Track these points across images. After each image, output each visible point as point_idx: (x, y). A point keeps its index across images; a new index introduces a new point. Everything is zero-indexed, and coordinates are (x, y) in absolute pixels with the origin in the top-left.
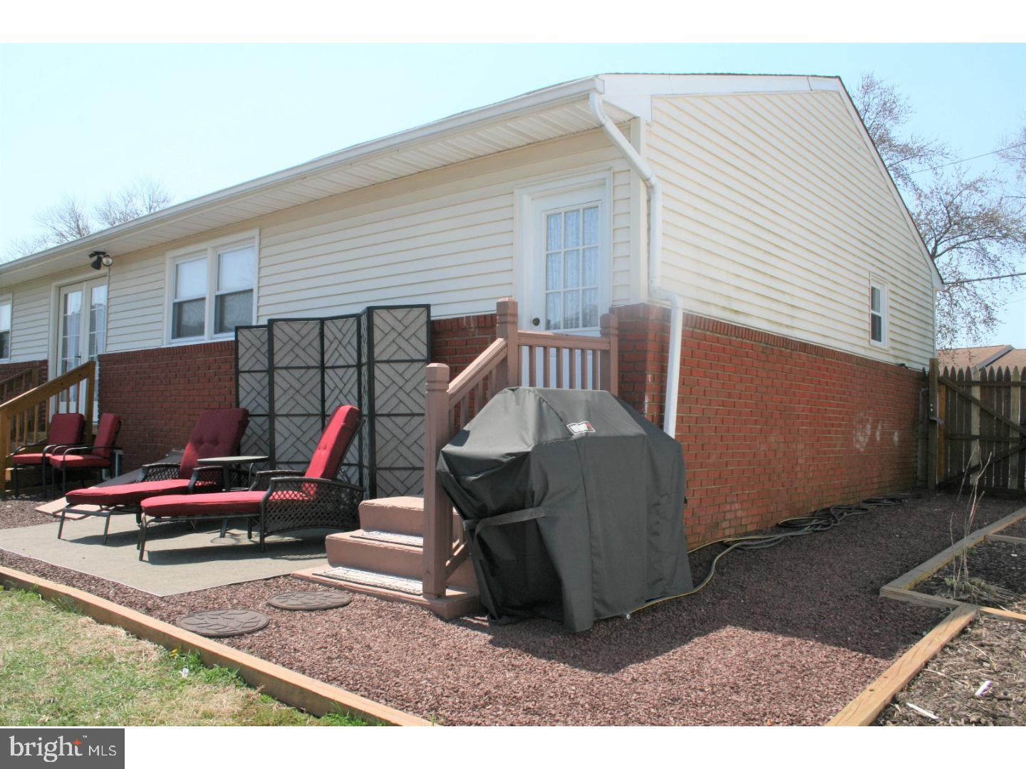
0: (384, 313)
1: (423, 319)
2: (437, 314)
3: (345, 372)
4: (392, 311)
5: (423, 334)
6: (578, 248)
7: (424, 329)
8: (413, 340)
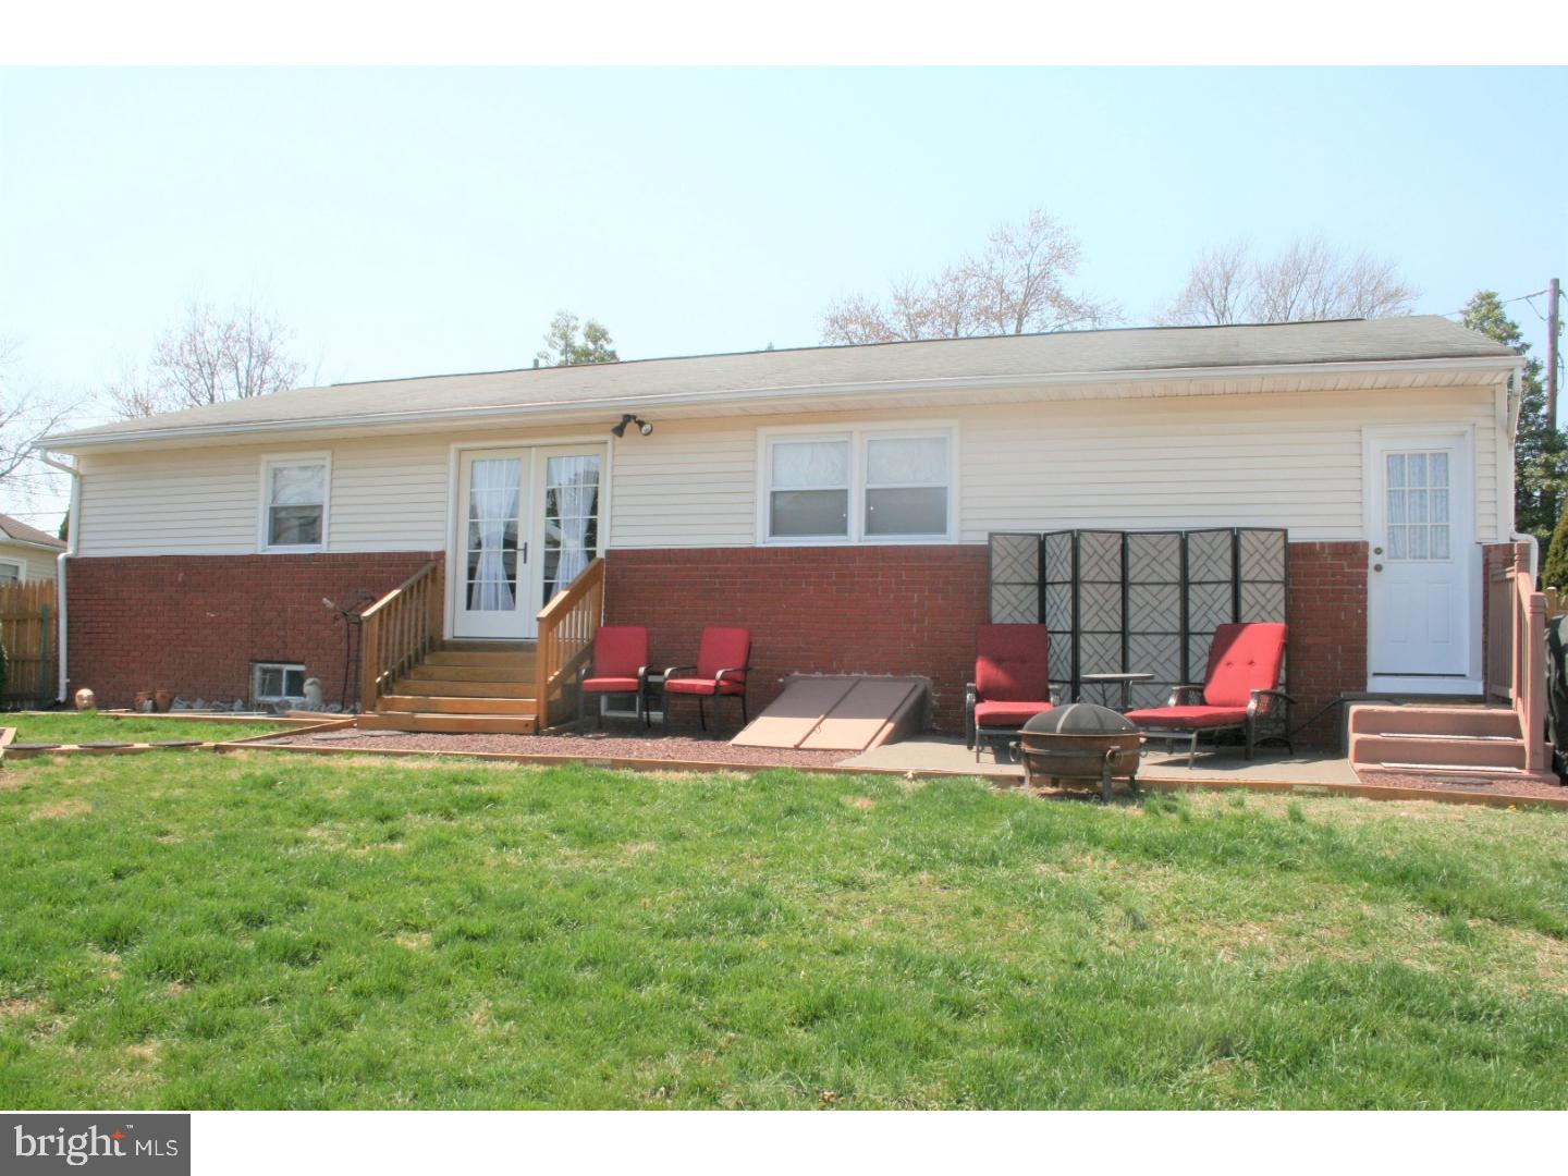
0: (1248, 534)
1: (1281, 543)
2: (1294, 537)
3: (1216, 589)
4: (1255, 532)
5: (1281, 556)
6: (1423, 488)
7: (1282, 552)
8: (1273, 562)
